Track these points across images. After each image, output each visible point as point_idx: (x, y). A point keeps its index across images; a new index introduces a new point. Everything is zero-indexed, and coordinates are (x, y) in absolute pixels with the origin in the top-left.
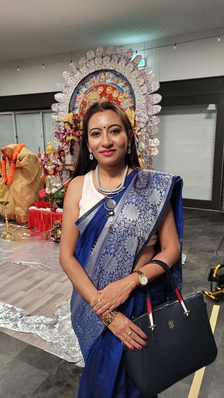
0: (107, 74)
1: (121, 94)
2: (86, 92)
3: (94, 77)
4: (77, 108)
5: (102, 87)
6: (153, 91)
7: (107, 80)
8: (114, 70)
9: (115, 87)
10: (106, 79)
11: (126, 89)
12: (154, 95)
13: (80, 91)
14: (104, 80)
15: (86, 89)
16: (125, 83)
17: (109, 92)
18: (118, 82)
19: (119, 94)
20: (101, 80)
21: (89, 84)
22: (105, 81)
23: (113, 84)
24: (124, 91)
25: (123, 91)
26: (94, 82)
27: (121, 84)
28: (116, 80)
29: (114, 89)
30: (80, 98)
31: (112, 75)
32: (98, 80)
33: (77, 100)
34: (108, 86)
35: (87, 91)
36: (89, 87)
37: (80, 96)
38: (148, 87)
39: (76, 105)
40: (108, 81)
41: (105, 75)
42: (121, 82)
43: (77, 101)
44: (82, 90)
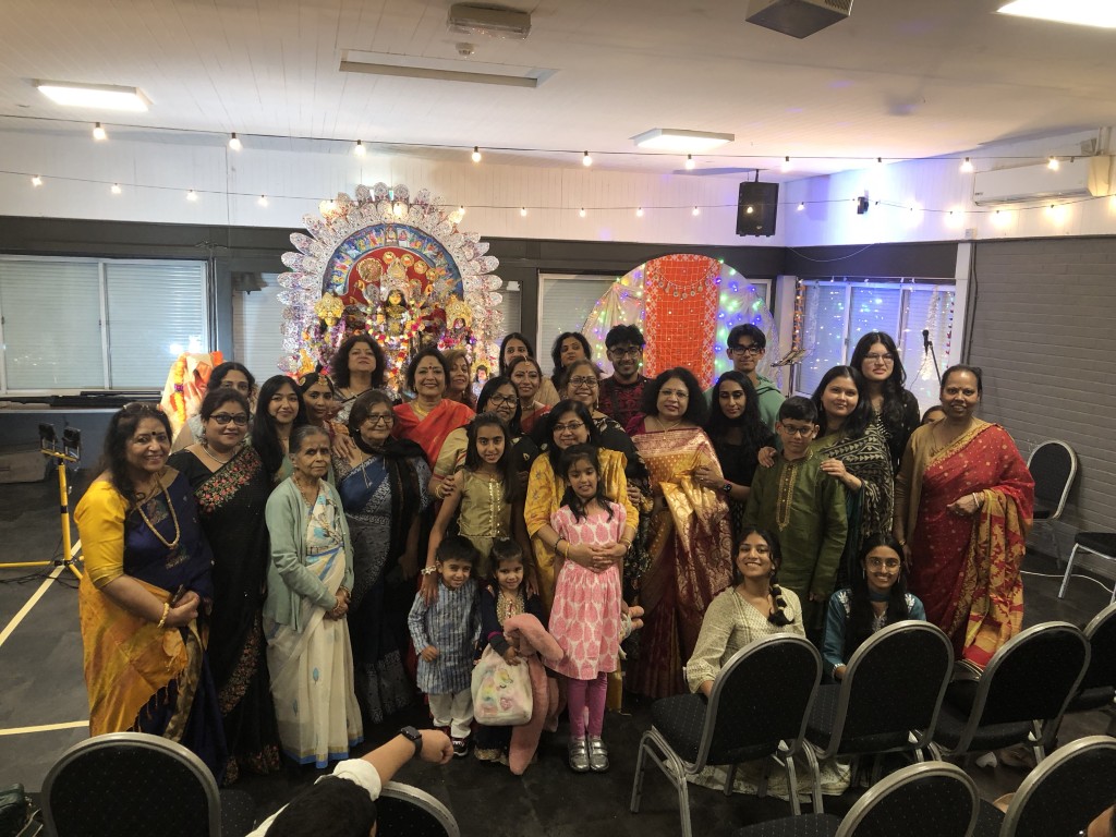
0: (399, 231)
1: (432, 268)
3: (374, 233)
4: (338, 285)
5: (393, 254)
6: (488, 271)
9: (418, 255)
10: (400, 239)
11: (440, 261)
13: (344, 255)
14: (395, 240)
15: (357, 252)
16: (436, 250)
18: (422, 247)
19: (428, 268)
20: (388, 240)
21: (365, 246)
22: (398, 243)
23: (413, 249)
24: (437, 265)
25: (434, 264)
26: (374, 242)
27: (428, 252)
28: (419, 243)
29: (417, 259)
30: (344, 267)
31: (409, 236)
32: (383, 241)
33: (336, 269)
34: (405, 252)
35: (359, 256)
36: (364, 249)
37: (344, 264)
38: (480, 263)
39: (335, 278)
40: (404, 244)
41: (396, 232)
42: (429, 249)
43: (337, 272)
44: (348, 252)
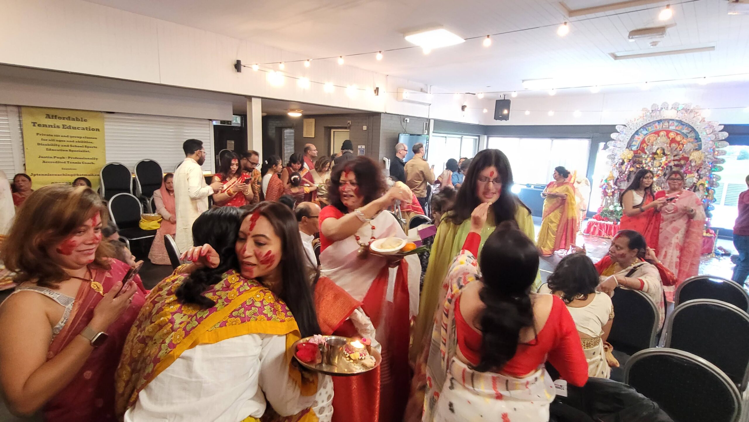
0: (671, 122)
1: (685, 138)
2: (646, 134)
3: (657, 123)
4: (634, 146)
5: (665, 132)
6: (721, 139)
8: (681, 121)
9: (679, 132)
10: (670, 126)
11: (692, 135)
12: (722, 142)
13: (640, 133)
14: (667, 126)
15: (647, 132)
16: (690, 130)
17: (672, 136)
18: (682, 129)
19: (683, 138)
20: (664, 127)
21: (651, 129)
22: (669, 128)
23: (677, 130)
24: (689, 137)
25: (687, 136)
26: (656, 127)
27: (685, 131)
28: (680, 127)
29: (677, 134)
30: (639, 139)
31: (676, 124)
32: (661, 127)
33: (635, 139)
34: (672, 132)
36: (650, 131)
37: (639, 137)
38: (715, 135)
39: (634, 143)
40: (672, 128)
41: (669, 123)
42: (686, 130)
44: (642, 132)
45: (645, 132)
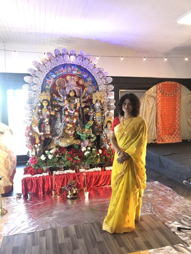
7: (73, 72)
8: (80, 66)
11: (89, 79)
12: (109, 85)
13: (50, 77)
16: (88, 75)
20: (68, 71)
23: (78, 75)
26: (62, 72)
30: (50, 82)
31: (77, 69)
35: (56, 77)
36: (58, 74)
38: (105, 80)
39: (47, 87)
40: (75, 72)
41: (71, 68)
42: (85, 75)
43: (47, 84)
44: (52, 76)
45: (54, 76)
